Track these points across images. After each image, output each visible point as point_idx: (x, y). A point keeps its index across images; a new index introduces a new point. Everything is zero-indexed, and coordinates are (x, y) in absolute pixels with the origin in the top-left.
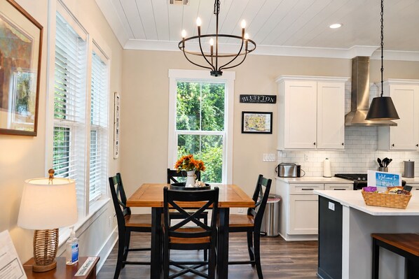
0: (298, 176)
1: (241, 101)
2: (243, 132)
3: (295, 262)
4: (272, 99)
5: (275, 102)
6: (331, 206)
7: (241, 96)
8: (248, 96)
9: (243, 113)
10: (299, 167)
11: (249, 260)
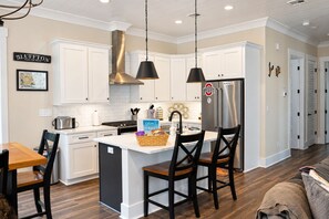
0: (74, 127)
1: (15, 59)
2: (18, 89)
3: (80, 203)
4: (47, 59)
5: (50, 62)
6: (110, 150)
7: (15, 54)
8: (23, 54)
9: (18, 71)
10: (74, 119)
11: (36, 212)
